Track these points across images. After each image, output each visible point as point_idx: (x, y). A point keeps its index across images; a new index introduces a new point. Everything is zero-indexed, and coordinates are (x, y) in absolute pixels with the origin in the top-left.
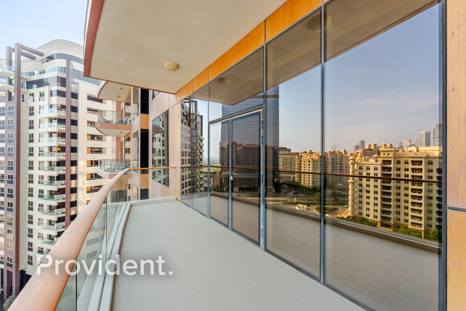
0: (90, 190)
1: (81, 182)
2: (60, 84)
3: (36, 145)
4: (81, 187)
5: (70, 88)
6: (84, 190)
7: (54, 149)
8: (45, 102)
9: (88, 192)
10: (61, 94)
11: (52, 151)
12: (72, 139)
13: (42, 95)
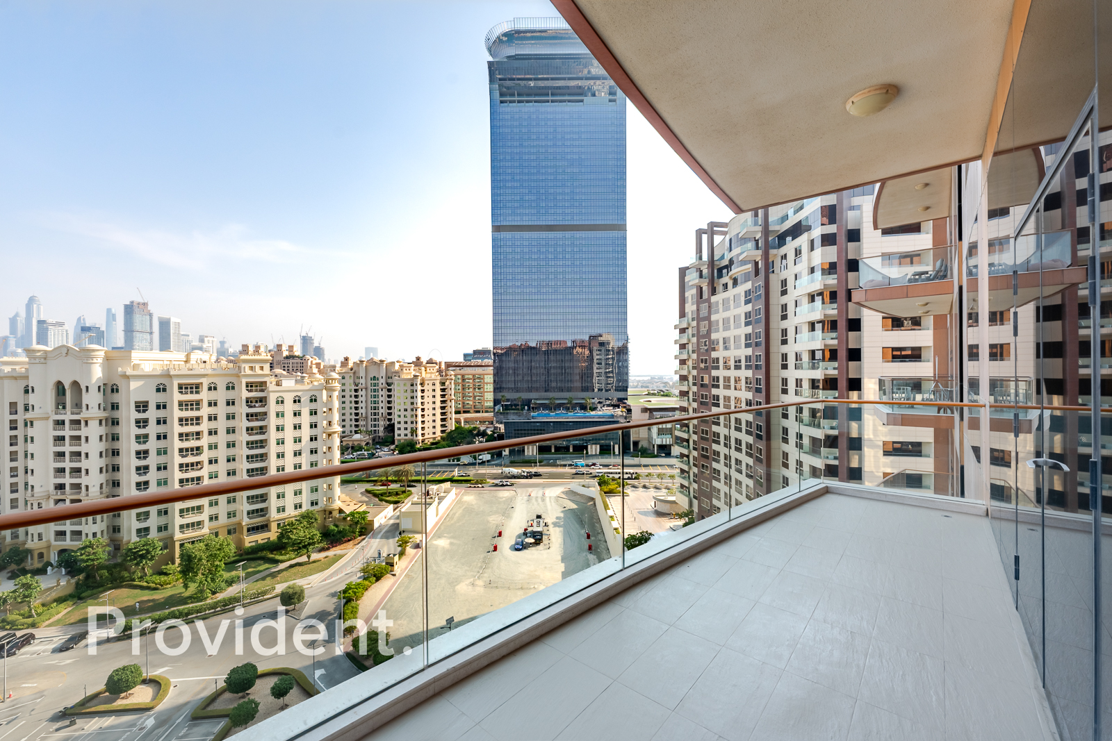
0: (891, 450)
1: (871, 427)
2: (826, 220)
3: (790, 349)
4: (870, 440)
5: (844, 223)
6: (878, 446)
7: (819, 355)
8: (802, 267)
9: (886, 453)
10: (828, 240)
11: (815, 360)
12: (850, 330)
13: (798, 252)
